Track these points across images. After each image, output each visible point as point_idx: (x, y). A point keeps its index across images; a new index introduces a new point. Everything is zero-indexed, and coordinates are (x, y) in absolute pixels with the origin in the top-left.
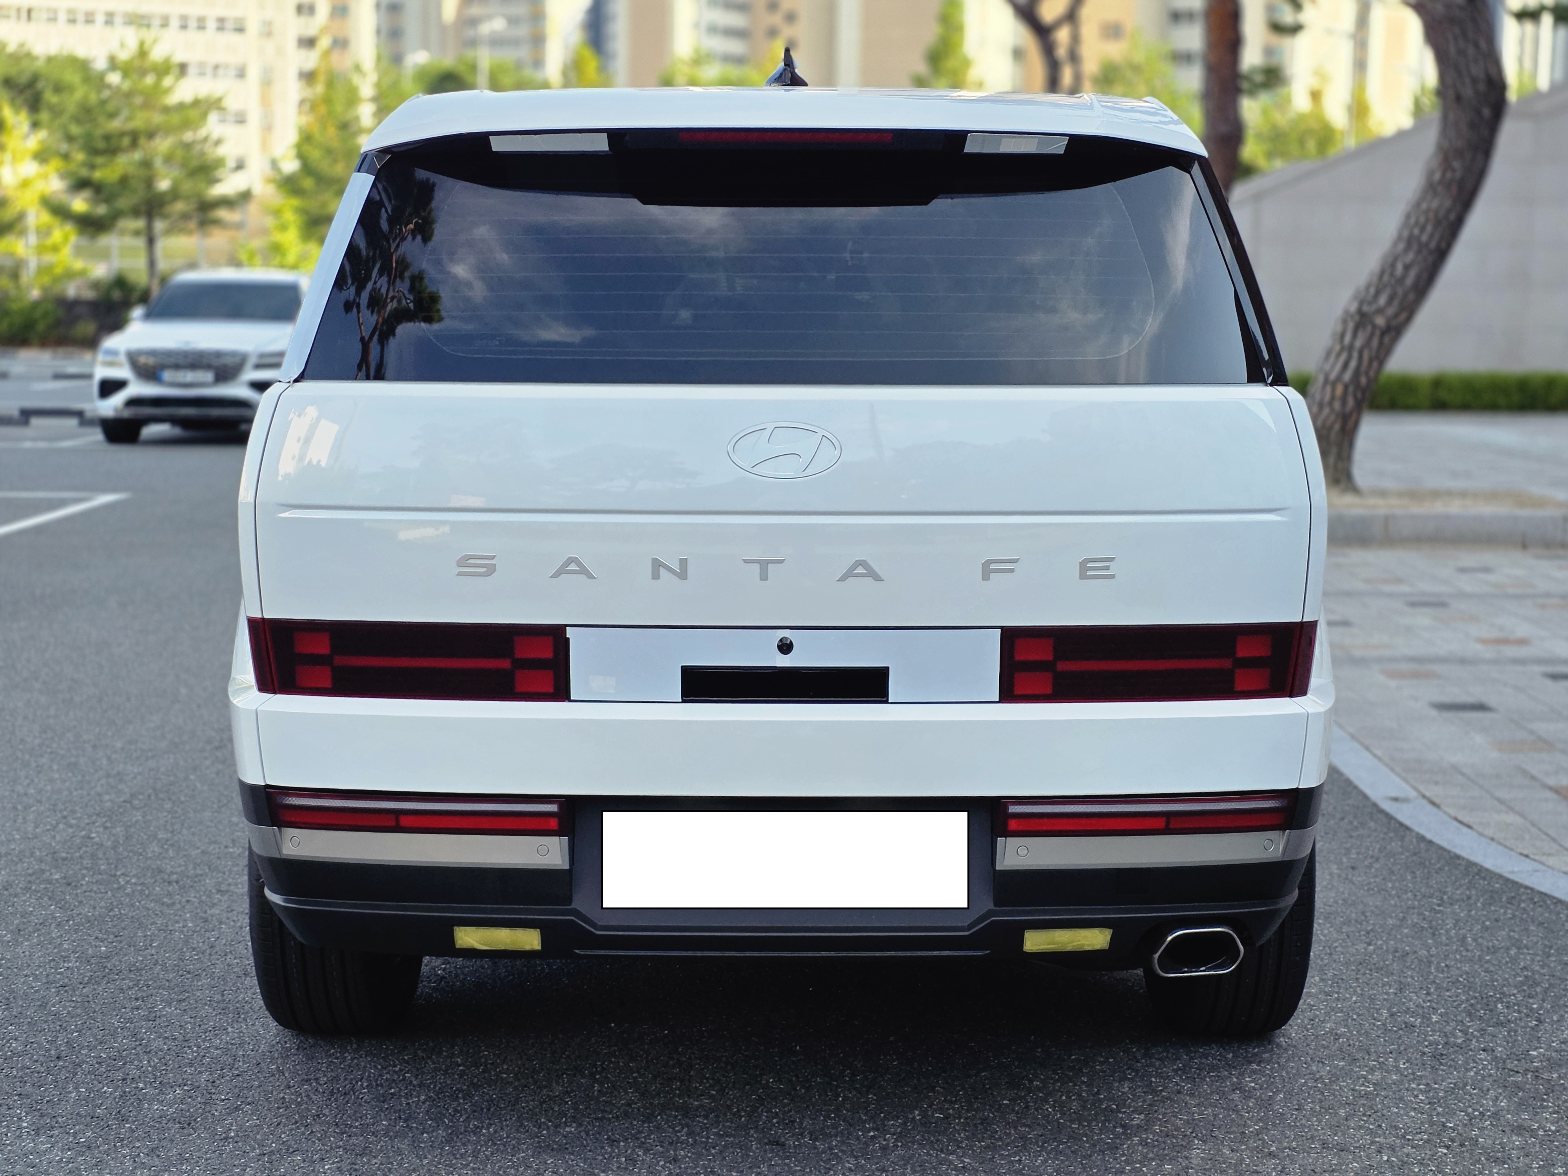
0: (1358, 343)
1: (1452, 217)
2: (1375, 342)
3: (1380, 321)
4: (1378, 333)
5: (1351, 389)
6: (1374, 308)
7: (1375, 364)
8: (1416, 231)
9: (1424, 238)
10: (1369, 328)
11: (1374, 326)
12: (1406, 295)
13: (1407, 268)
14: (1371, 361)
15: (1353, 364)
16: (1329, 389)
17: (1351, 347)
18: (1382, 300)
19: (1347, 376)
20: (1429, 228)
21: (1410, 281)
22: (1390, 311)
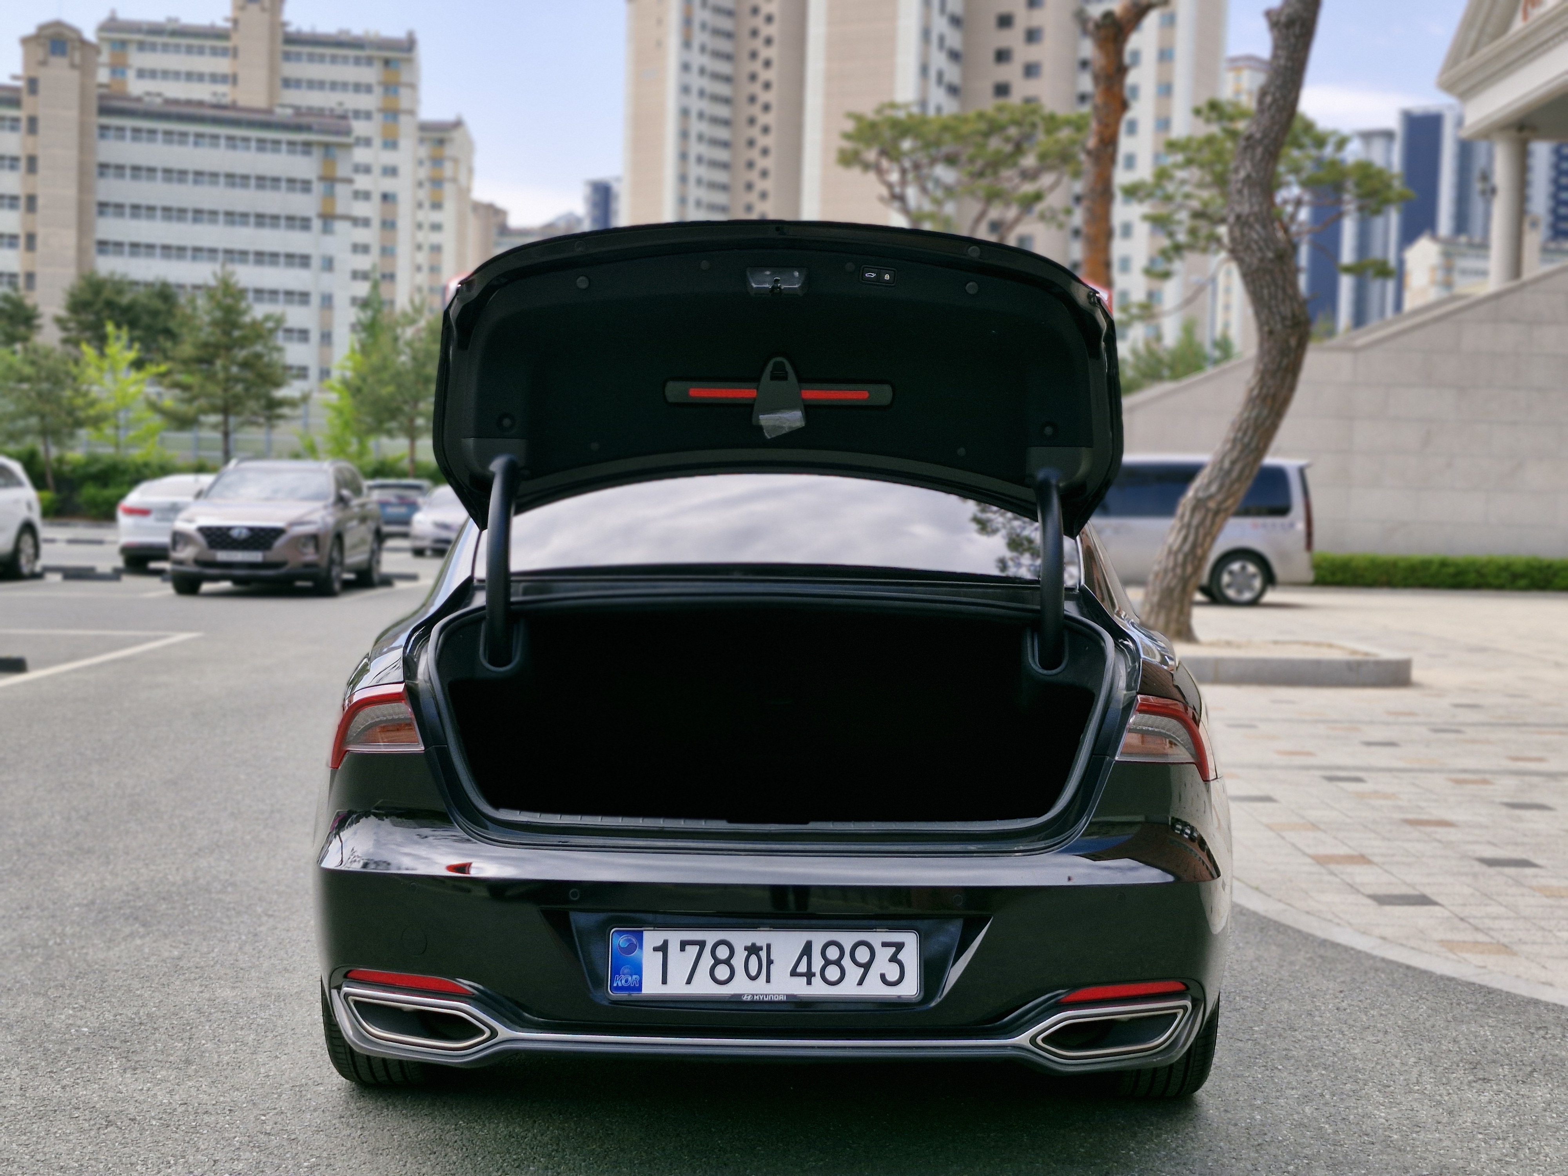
0: (1195, 522)
1: (1268, 423)
2: (1208, 522)
3: (1212, 505)
4: (1210, 516)
5: (1190, 558)
6: (1207, 494)
7: (1208, 539)
8: (1240, 435)
9: (1246, 440)
10: (1203, 512)
11: (1208, 510)
12: (1232, 484)
13: (1233, 463)
14: (1205, 536)
15: (1191, 538)
16: (1172, 559)
17: (1189, 525)
18: (1214, 488)
19: (1187, 547)
20: (1250, 433)
21: (1234, 474)
22: (1220, 497)
